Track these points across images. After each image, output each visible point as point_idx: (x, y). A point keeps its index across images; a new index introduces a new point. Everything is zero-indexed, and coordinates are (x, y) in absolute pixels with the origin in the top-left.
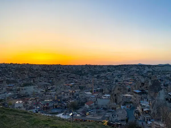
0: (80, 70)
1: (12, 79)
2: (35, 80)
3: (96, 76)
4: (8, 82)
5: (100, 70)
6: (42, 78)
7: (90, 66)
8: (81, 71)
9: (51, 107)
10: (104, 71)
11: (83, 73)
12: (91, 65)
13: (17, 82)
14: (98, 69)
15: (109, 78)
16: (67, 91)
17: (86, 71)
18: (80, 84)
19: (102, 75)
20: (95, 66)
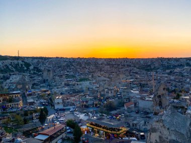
0: (149, 63)
1: (72, 73)
2: (94, 75)
3: (168, 71)
4: (68, 76)
5: (176, 64)
6: (102, 73)
7: (162, 59)
8: (149, 66)
9: (91, 105)
10: (181, 66)
11: (152, 67)
12: (164, 58)
13: (75, 77)
14: (172, 62)
15: (186, 74)
16: (112, 88)
17: (156, 65)
18: (142, 81)
19: (178, 70)
20: (169, 59)
